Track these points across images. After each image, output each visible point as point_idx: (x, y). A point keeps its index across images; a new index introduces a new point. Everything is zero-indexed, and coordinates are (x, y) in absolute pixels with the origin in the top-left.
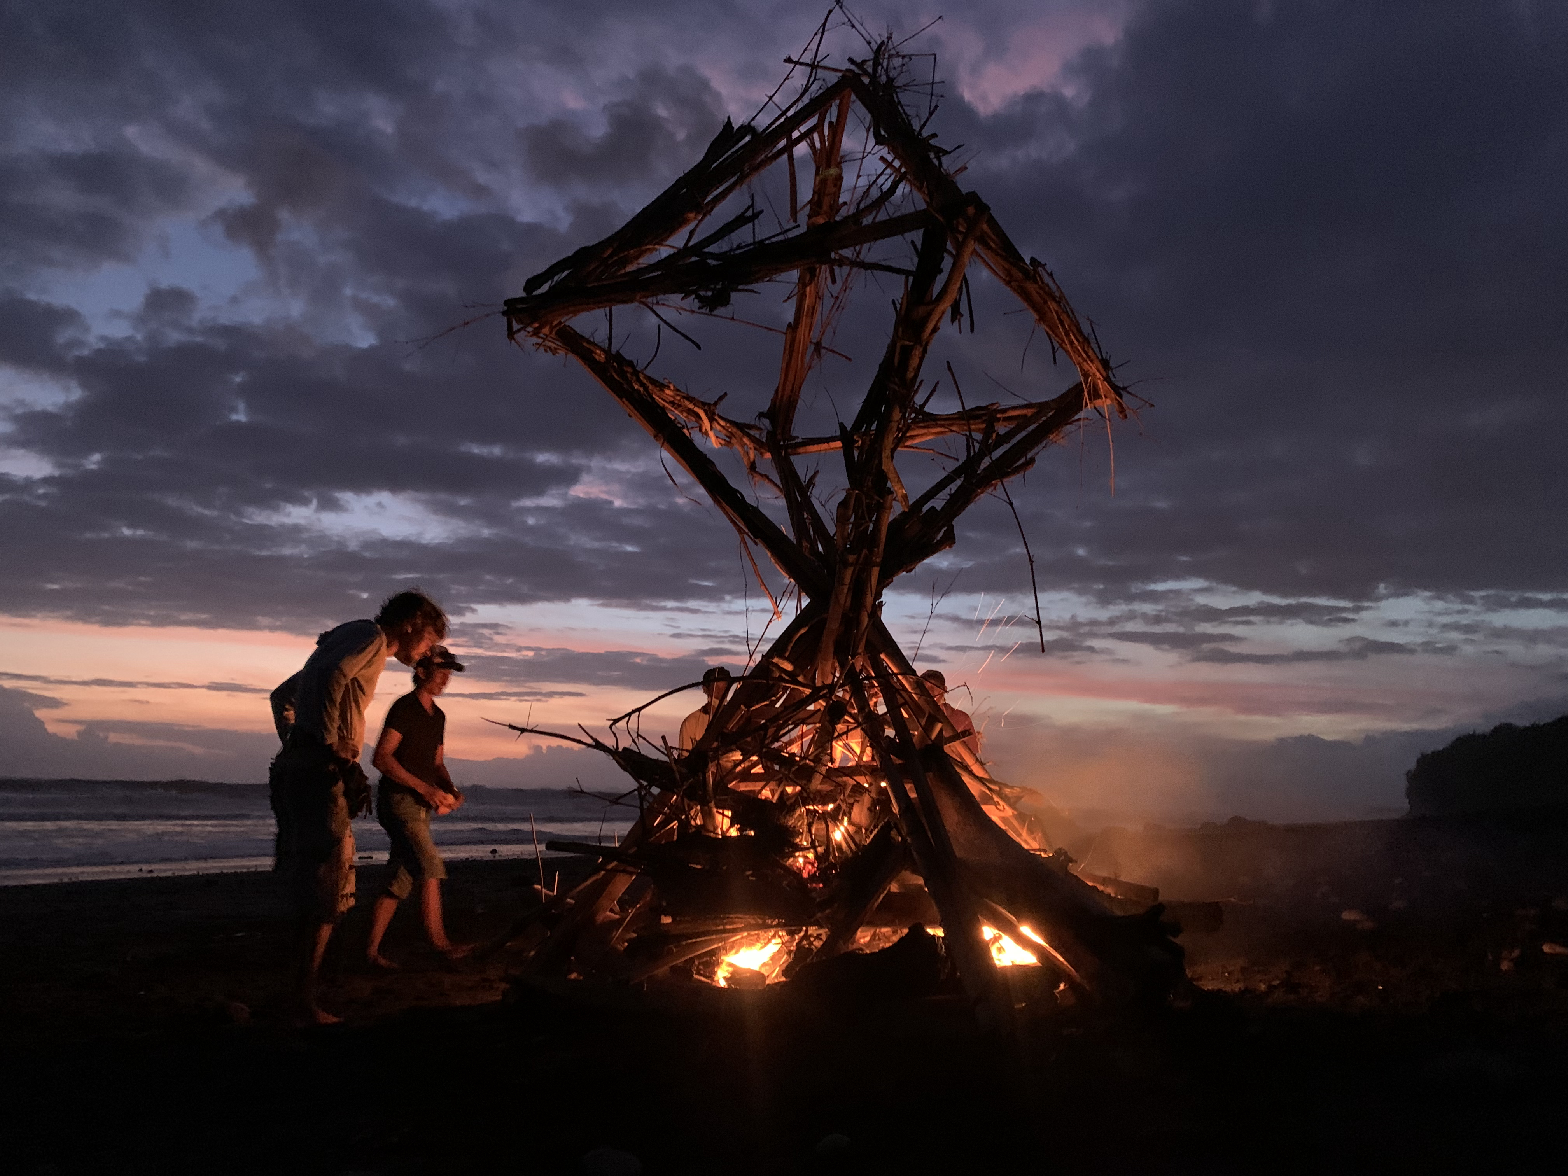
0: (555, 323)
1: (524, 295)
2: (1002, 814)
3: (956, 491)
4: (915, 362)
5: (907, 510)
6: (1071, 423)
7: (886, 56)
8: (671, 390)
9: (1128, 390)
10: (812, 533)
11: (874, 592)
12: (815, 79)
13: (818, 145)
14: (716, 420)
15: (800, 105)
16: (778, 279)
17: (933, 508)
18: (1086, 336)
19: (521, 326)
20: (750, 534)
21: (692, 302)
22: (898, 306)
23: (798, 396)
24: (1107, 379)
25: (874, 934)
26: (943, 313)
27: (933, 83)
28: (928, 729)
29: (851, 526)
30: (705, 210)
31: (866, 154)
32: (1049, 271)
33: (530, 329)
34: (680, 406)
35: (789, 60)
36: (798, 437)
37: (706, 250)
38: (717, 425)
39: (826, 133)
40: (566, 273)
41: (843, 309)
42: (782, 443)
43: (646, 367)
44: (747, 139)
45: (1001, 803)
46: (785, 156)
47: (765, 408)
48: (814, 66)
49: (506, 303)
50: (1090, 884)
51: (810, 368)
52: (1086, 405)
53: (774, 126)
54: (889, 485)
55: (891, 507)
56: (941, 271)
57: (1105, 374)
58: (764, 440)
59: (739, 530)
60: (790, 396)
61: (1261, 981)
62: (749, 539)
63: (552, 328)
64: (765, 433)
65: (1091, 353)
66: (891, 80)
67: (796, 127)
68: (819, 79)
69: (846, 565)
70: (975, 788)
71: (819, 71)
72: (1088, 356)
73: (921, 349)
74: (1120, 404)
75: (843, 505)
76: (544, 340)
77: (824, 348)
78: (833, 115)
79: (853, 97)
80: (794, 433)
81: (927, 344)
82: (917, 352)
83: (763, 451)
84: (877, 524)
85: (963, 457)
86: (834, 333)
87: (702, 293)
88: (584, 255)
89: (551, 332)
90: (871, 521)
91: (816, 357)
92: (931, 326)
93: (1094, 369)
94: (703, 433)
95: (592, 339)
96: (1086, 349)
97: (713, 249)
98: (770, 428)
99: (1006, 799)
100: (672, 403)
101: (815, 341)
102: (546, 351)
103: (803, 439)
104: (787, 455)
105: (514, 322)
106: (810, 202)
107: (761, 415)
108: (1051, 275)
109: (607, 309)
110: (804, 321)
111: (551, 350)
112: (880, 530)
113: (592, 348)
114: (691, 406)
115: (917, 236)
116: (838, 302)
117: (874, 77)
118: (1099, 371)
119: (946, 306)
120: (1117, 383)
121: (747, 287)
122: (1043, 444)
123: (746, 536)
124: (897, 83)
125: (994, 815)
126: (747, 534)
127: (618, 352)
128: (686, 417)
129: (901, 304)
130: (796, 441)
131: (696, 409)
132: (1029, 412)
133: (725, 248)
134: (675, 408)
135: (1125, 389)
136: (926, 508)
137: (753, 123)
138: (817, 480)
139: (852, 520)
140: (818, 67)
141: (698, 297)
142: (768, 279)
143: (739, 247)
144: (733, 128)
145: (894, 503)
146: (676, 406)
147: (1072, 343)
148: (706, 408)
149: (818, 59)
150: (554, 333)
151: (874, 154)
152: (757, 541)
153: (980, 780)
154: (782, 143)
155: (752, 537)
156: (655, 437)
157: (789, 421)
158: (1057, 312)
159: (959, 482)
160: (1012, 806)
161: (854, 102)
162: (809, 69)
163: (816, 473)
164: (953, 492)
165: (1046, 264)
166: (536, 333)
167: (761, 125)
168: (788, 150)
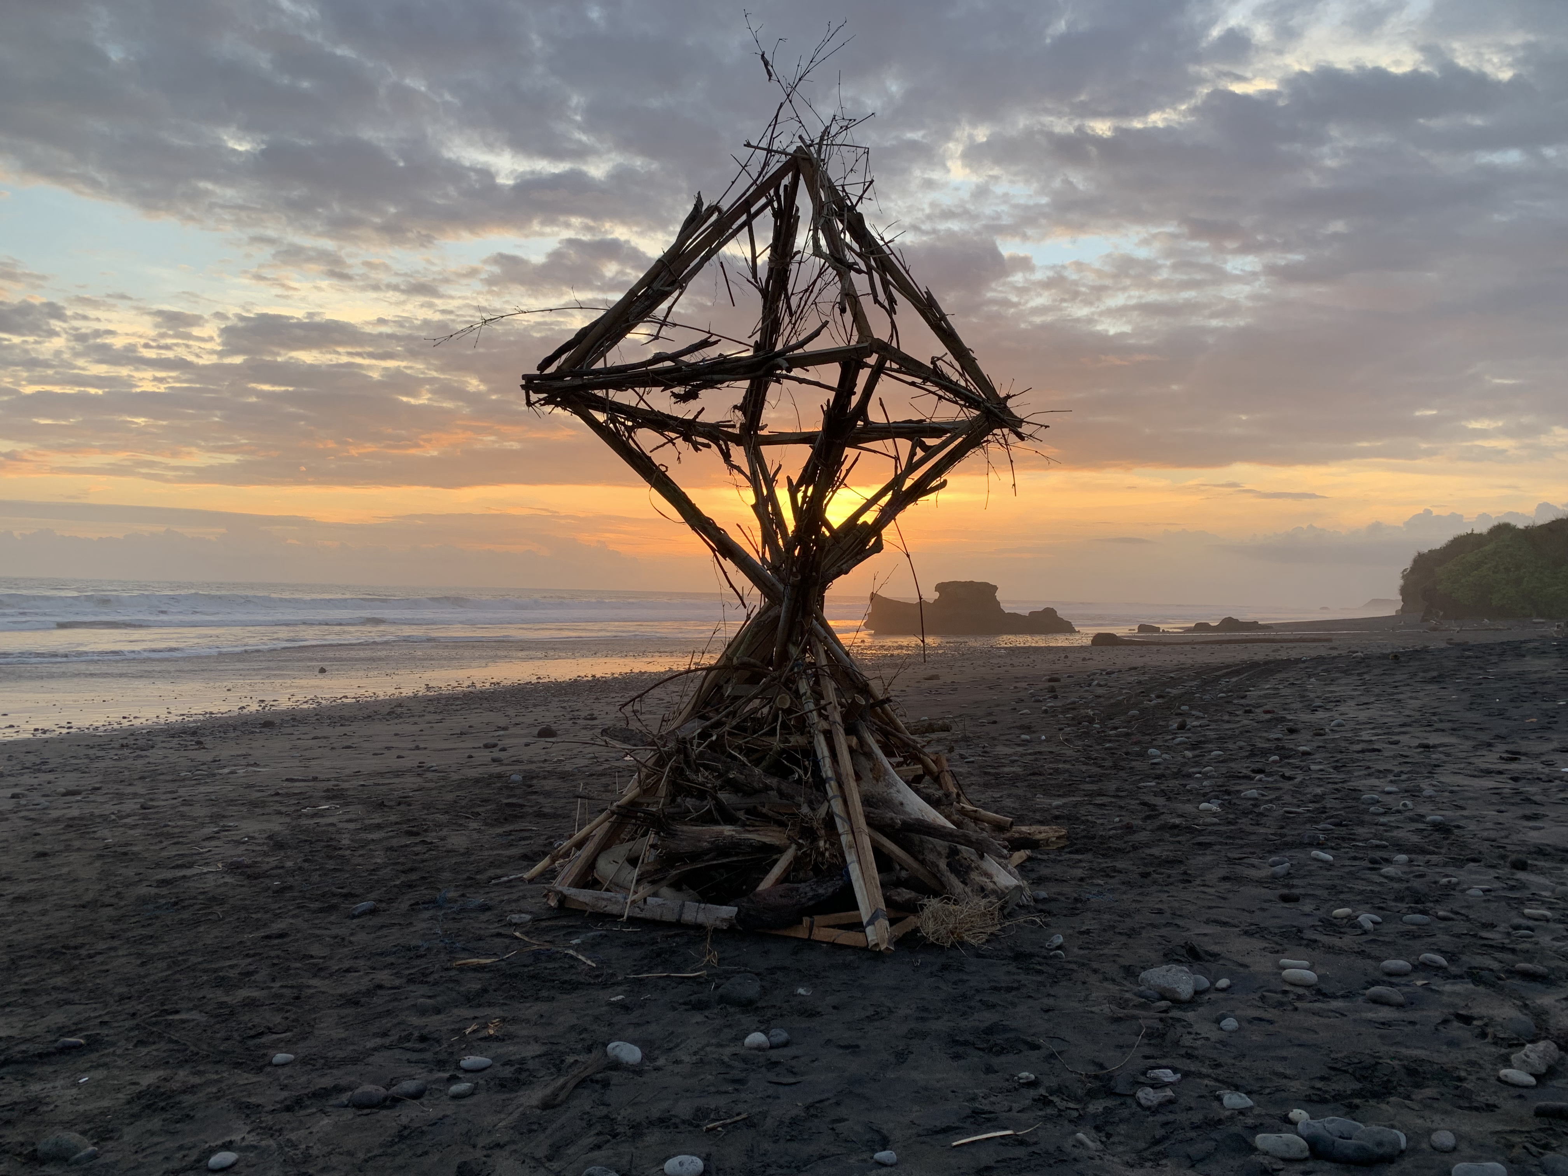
1: (538, 372)
3: (886, 505)
12: (770, 161)
13: (777, 211)
17: (866, 521)
19: (535, 398)
35: (748, 145)
36: (764, 434)
44: (714, 218)
46: (746, 228)
47: (738, 403)
48: (769, 151)
49: (524, 377)
53: (737, 205)
56: (855, 393)
67: (754, 203)
85: (892, 476)
98: (743, 419)
104: (758, 450)
105: (531, 394)
107: (735, 407)
115: (837, 366)
130: (765, 438)
136: (860, 522)
137: (719, 204)
140: (772, 150)
141: (672, 392)
144: (703, 205)
154: (744, 218)
155: (722, 554)
159: (887, 498)
162: (766, 152)
167: (725, 206)
168: (748, 223)
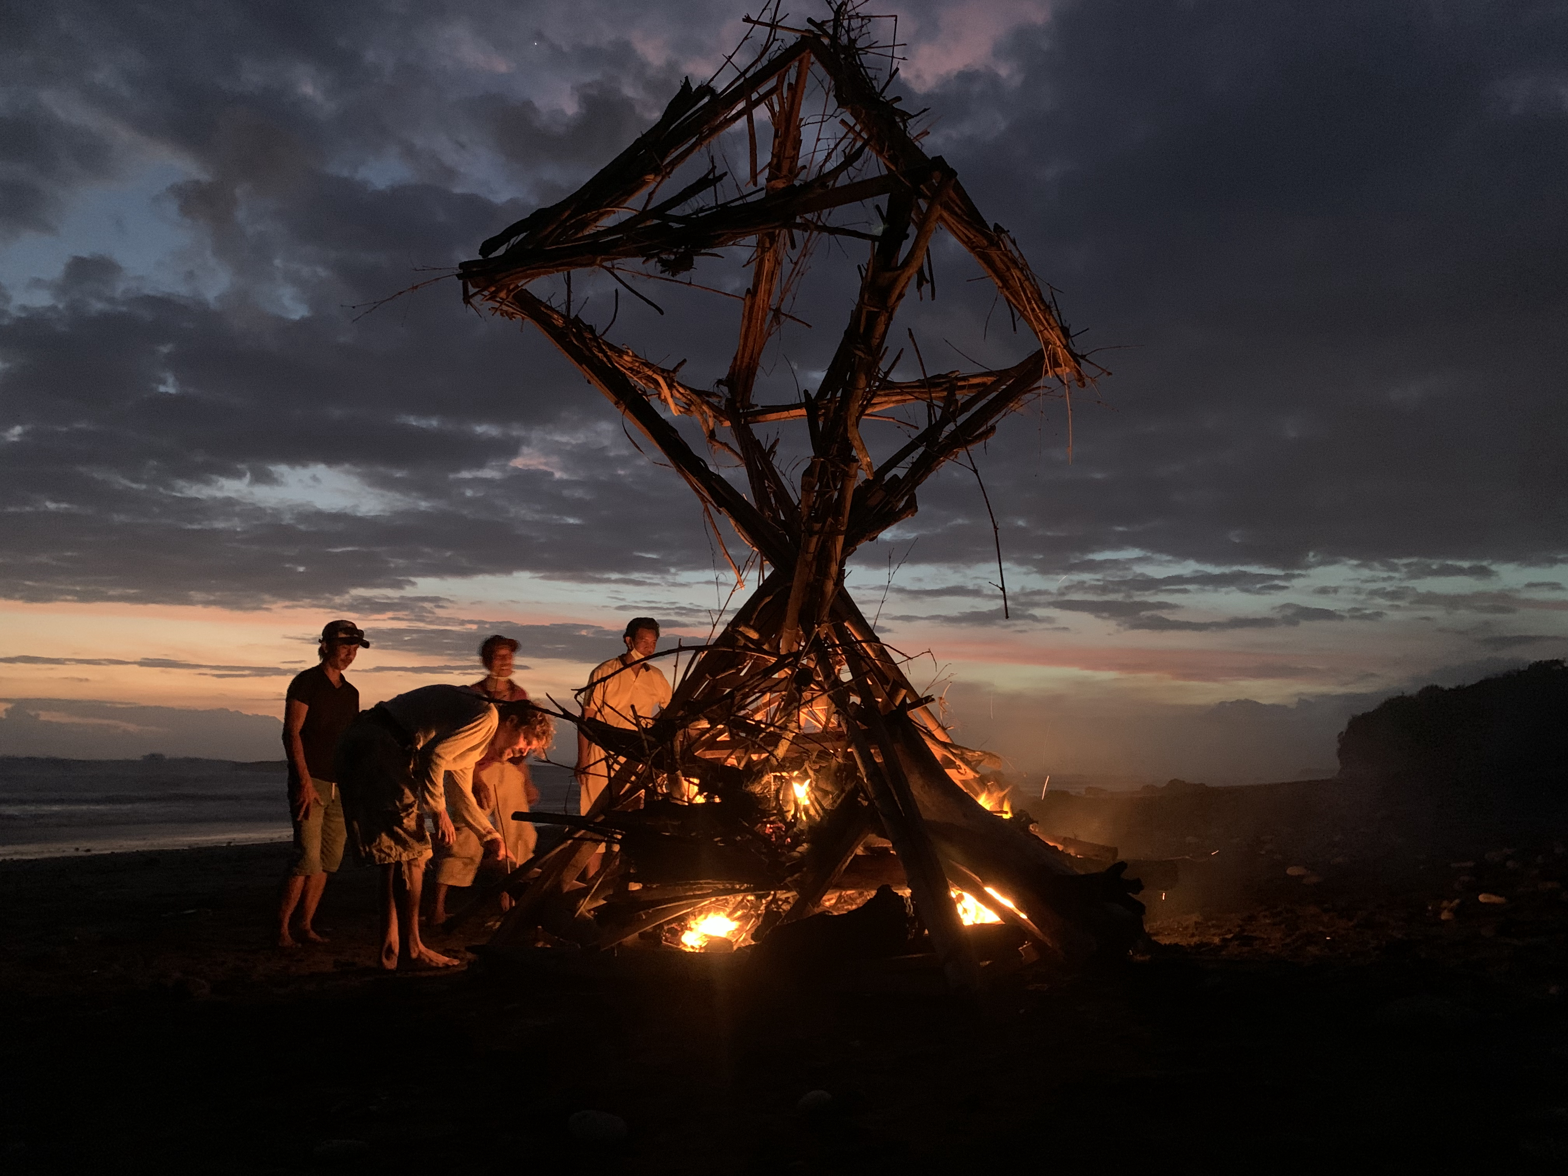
0: (512, 287)
1: (480, 258)
2: (963, 778)
3: (918, 459)
4: (881, 328)
5: (871, 478)
6: (1030, 391)
7: (846, 17)
8: (630, 356)
9: (1087, 358)
10: (773, 502)
11: (838, 561)
12: (774, 39)
13: (777, 108)
14: (675, 387)
15: (759, 66)
16: (742, 243)
17: (896, 475)
18: (1048, 304)
19: (477, 290)
20: (713, 502)
21: (653, 266)
22: (864, 274)
23: (758, 364)
24: (1066, 347)
25: (840, 897)
26: (909, 278)
27: (894, 45)
28: (892, 695)
29: (815, 494)
30: (663, 172)
31: (826, 118)
32: (1012, 237)
33: (486, 293)
34: (639, 372)
35: (747, 19)
36: (757, 405)
37: (668, 212)
38: (676, 392)
39: (785, 96)
40: (522, 236)
41: (803, 274)
42: (741, 411)
43: (604, 333)
44: (706, 100)
45: (963, 766)
46: (745, 117)
47: (723, 376)
48: (773, 26)
49: (462, 265)
50: (1051, 844)
51: (770, 334)
52: (1047, 372)
53: (733, 87)
54: (854, 453)
55: (856, 475)
56: (907, 236)
57: (1064, 342)
58: (723, 408)
59: (703, 498)
60: (750, 363)
61: (1214, 935)
62: (713, 507)
63: (509, 291)
64: (724, 402)
65: (1051, 321)
66: (852, 42)
67: (754, 88)
68: (778, 40)
69: (811, 533)
70: (938, 752)
71: (778, 31)
72: (1049, 324)
73: (887, 315)
74: (1079, 372)
75: (807, 473)
76: (501, 303)
77: (783, 314)
78: (792, 76)
79: (813, 58)
80: (753, 402)
81: (893, 309)
82: (883, 319)
83: (722, 419)
84: (842, 492)
85: (924, 426)
86: (794, 298)
87: (664, 256)
88: (540, 217)
89: (507, 297)
90: (836, 490)
91: (775, 324)
92: (897, 292)
93: (1054, 336)
94: (662, 400)
95: (548, 303)
96: (1047, 317)
97: (674, 211)
98: (729, 396)
99: (967, 763)
100: (630, 369)
101: (774, 307)
102: (502, 314)
103: (762, 407)
104: (747, 423)
105: (470, 286)
106: (770, 164)
107: (720, 382)
108: (1014, 242)
109: (566, 273)
110: (763, 286)
111: (507, 315)
112: (845, 498)
113: (549, 312)
114: (650, 373)
115: (883, 201)
116: (798, 267)
117: (834, 38)
118: (1060, 340)
119: (912, 271)
120: (1075, 352)
121: (710, 251)
122: (1003, 413)
123: (709, 505)
124: (860, 44)
125: (956, 779)
126: (710, 502)
127: (577, 316)
128: (644, 384)
129: (867, 271)
130: (756, 409)
131: (655, 376)
132: (989, 380)
133: (689, 211)
134: (634, 375)
135: (1083, 357)
136: (887, 477)
137: (712, 84)
138: (777, 448)
139: (817, 488)
140: (777, 26)
141: (660, 260)
142: (732, 243)
143: (702, 210)
144: (691, 88)
145: (859, 471)
146: (634, 373)
147: (1033, 310)
148: (665, 375)
149: (777, 19)
150: (511, 296)
151: (836, 117)
152: (721, 509)
153: (944, 745)
154: (741, 106)
155: (716, 505)
156: (616, 404)
157: (747, 387)
158: (1019, 279)
159: (921, 450)
160: (974, 769)
161: (813, 63)
162: (769, 29)
163: (777, 441)
164: (915, 460)
165: (1008, 231)
166: (493, 297)
167: (720, 86)
168: (747, 111)
